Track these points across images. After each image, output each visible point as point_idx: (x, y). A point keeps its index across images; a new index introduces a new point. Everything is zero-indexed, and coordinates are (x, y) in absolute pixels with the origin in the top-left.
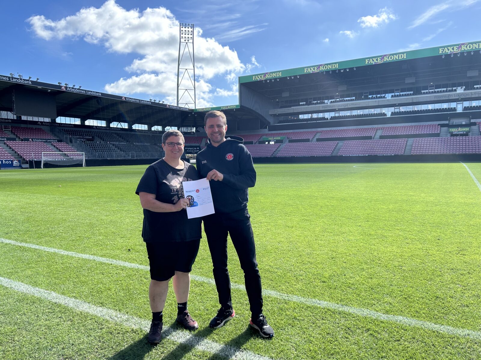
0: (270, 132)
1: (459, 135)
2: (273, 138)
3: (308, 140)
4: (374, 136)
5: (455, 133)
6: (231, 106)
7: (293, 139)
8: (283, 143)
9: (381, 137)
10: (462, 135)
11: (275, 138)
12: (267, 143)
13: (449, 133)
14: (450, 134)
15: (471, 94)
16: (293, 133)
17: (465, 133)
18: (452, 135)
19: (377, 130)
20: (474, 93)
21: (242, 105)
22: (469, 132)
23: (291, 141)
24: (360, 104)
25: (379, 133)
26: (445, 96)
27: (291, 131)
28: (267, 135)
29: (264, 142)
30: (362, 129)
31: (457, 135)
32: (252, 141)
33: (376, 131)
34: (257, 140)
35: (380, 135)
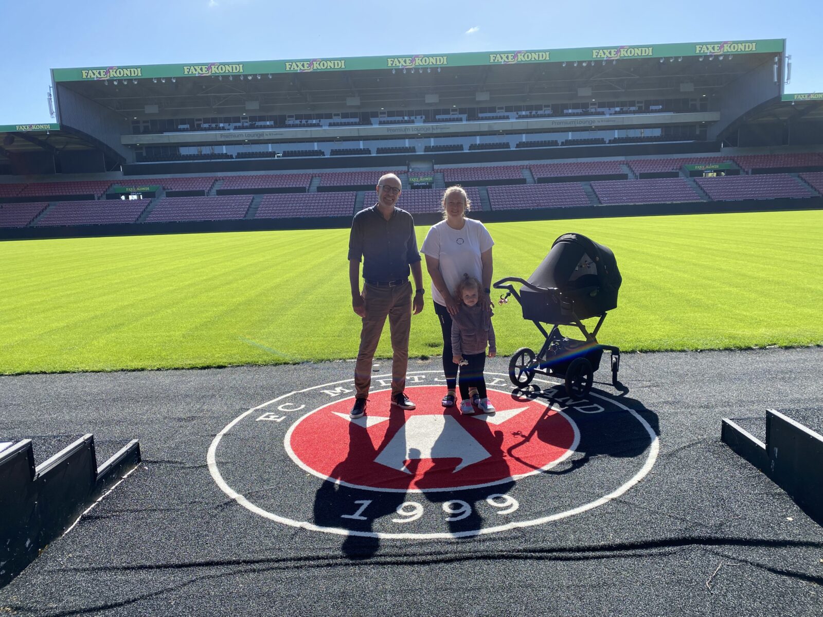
0: (127, 178)
1: (421, 187)
2: (136, 189)
3: (201, 193)
4: (309, 187)
5: (417, 184)
6: (39, 125)
7: (174, 190)
8: (155, 197)
9: (320, 189)
10: (424, 187)
11: (138, 189)
12: (123, 198)
13: (409, 184)
14: (410, 186)
15: (433, 129)
16: (174, 180)
17: (428, 184)
18: (414, 187)
19: (312, 177)
20: (435, 128)
21: (64, 123)
22: (433, 183)
23: (169, 195)
24: (282, 134)
25: (316, 183)
26: (400, 129)
27: (168, 176)
28: (121, 182)
29: (117, 196)
30: (289, 175)
31: (418, 187)
32: (92, 193)
33: (311, 180)
34: (102, 192)
35: (318, 185)
